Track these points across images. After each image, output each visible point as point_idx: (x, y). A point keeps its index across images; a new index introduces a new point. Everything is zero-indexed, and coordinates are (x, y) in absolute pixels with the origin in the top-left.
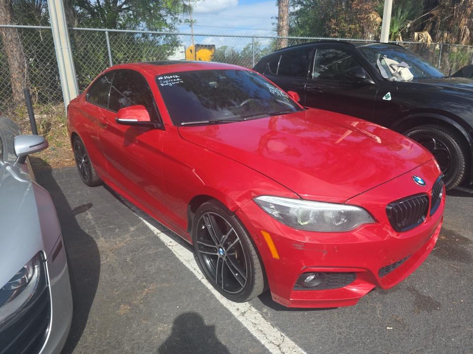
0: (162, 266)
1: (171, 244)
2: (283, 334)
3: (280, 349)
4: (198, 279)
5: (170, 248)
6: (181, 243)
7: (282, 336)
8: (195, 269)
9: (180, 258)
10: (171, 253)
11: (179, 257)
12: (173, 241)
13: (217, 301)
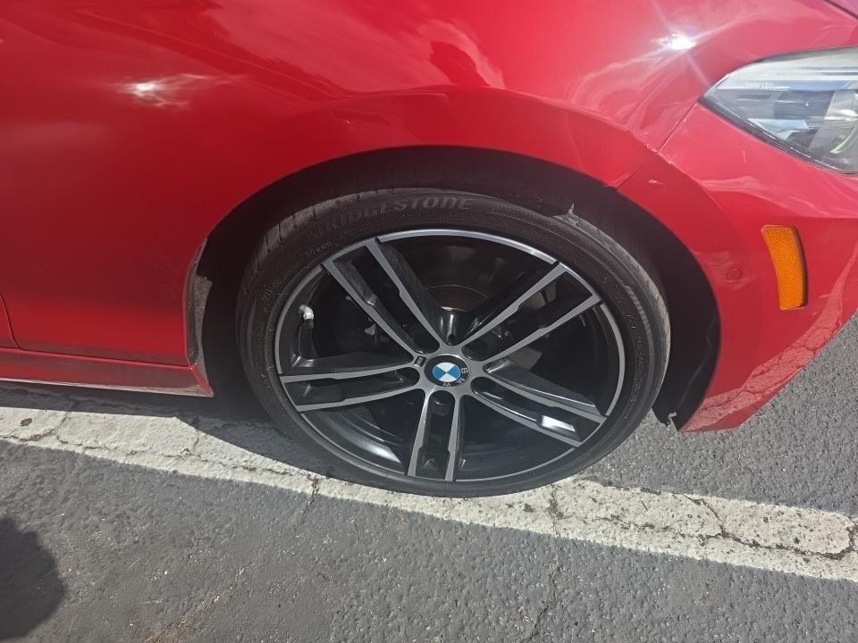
0: (103, 535)
1: (26, 433)
2: (696, 497)
3: (739, 540)
4: (303, 496)
5: (51, 444)
6: (76, 407)
7: (697, 502)
8: (253, 470)
9: (146, 462)
10: (80, 464)
11: (133, 461)
12: (32, 413)
13: (449, 525)
